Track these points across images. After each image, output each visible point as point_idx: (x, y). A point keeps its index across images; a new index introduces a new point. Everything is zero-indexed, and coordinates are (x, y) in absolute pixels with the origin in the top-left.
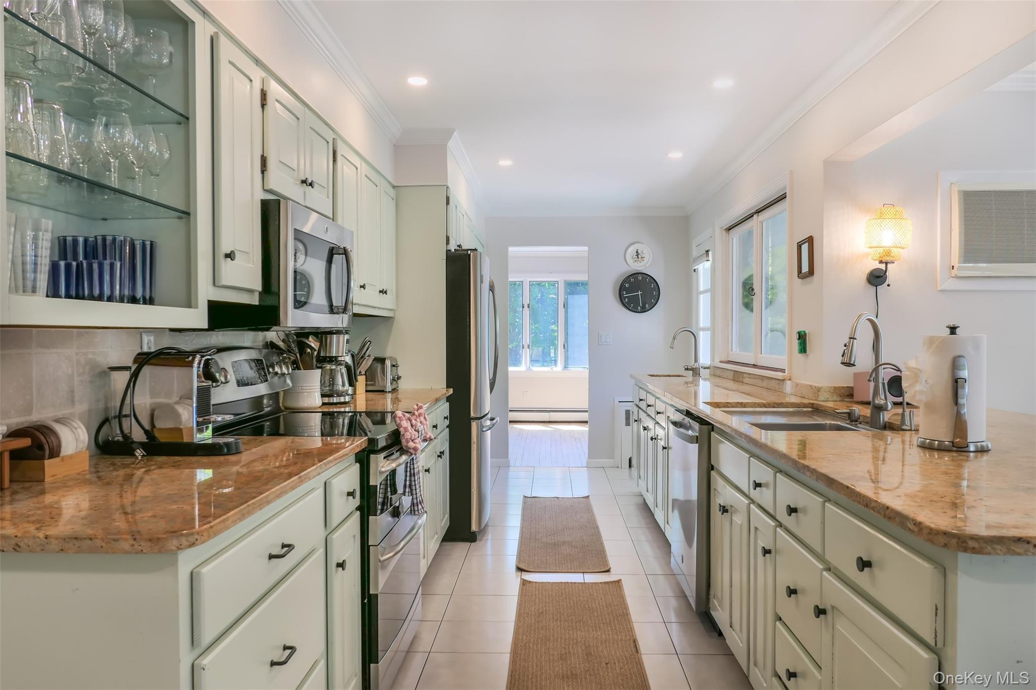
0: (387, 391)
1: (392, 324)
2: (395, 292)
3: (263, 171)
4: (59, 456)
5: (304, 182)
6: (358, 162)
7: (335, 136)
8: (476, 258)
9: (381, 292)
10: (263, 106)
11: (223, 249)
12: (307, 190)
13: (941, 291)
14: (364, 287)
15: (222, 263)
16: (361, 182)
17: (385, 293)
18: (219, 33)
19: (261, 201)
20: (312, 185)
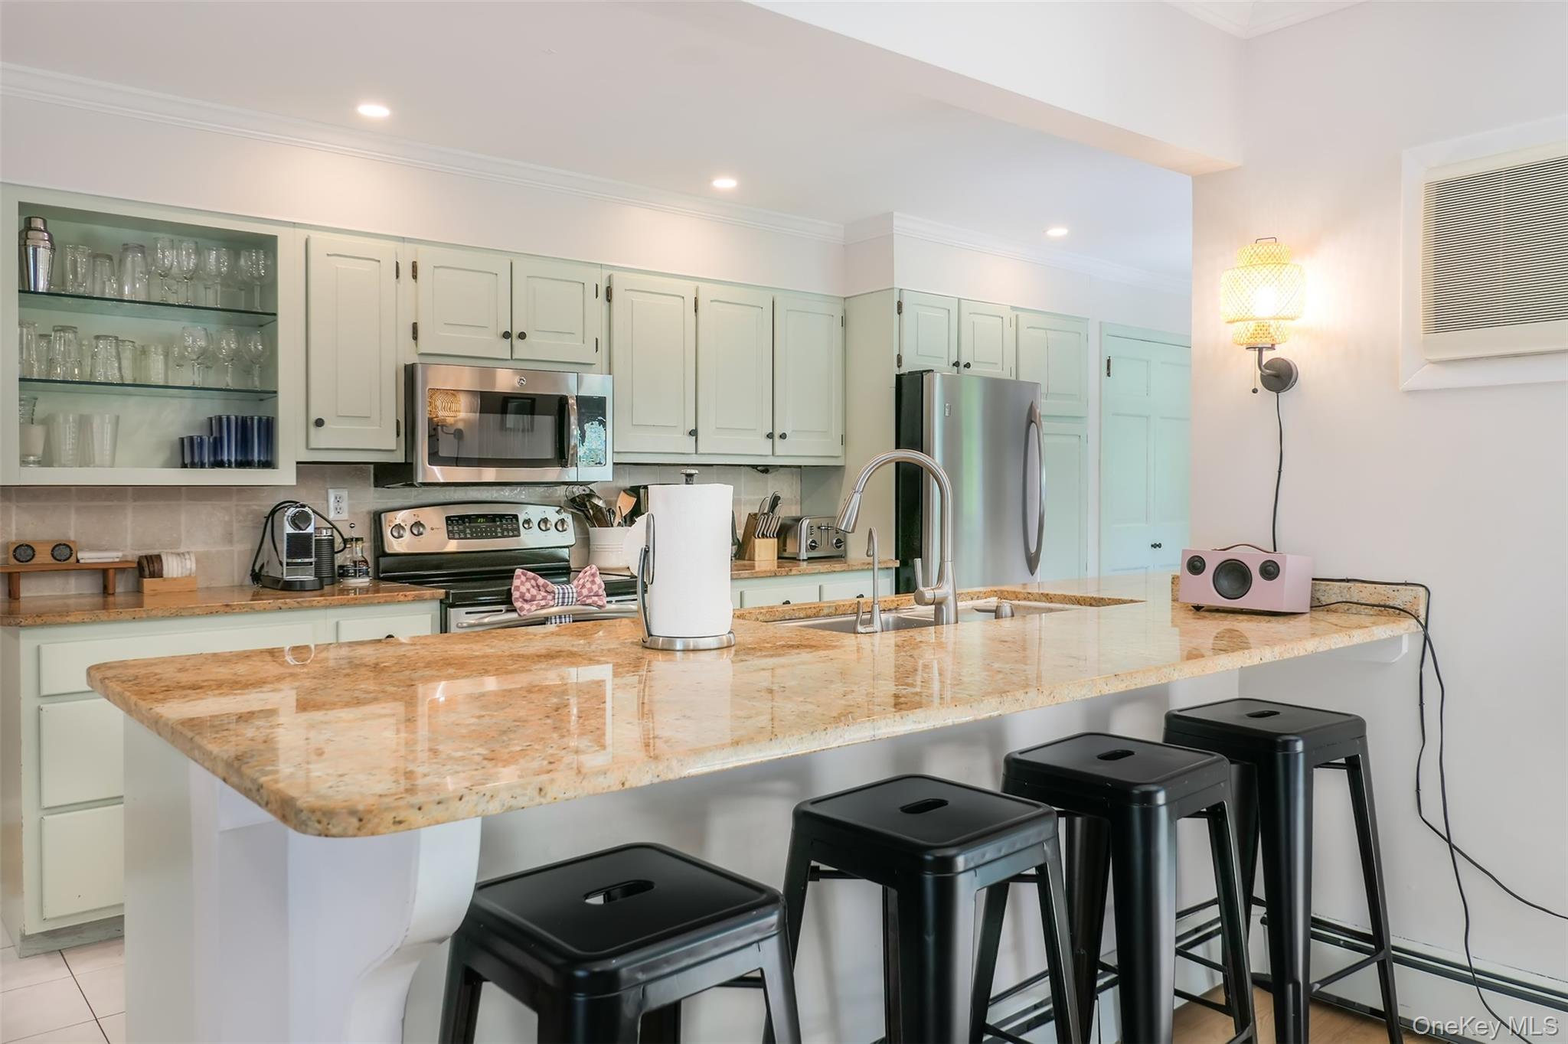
0: (801, 558)
1: (843, 476)
2: (836, 432)
3: (415, 338)
4: (162, 577)
5: (507, 335)
6: (688, 289)
7: (610, 272)
8: (931, 382)
9: (770, 436)
10: (415, 277)
11: (314, 417)
12: (517, 342)
13: (1409, 392)
14: (694, 433)
15: (313, 429)
16: (696, 311)
17: (783, 436)
18: (314, 235)
19: (406, 366)
20: (522, 336)
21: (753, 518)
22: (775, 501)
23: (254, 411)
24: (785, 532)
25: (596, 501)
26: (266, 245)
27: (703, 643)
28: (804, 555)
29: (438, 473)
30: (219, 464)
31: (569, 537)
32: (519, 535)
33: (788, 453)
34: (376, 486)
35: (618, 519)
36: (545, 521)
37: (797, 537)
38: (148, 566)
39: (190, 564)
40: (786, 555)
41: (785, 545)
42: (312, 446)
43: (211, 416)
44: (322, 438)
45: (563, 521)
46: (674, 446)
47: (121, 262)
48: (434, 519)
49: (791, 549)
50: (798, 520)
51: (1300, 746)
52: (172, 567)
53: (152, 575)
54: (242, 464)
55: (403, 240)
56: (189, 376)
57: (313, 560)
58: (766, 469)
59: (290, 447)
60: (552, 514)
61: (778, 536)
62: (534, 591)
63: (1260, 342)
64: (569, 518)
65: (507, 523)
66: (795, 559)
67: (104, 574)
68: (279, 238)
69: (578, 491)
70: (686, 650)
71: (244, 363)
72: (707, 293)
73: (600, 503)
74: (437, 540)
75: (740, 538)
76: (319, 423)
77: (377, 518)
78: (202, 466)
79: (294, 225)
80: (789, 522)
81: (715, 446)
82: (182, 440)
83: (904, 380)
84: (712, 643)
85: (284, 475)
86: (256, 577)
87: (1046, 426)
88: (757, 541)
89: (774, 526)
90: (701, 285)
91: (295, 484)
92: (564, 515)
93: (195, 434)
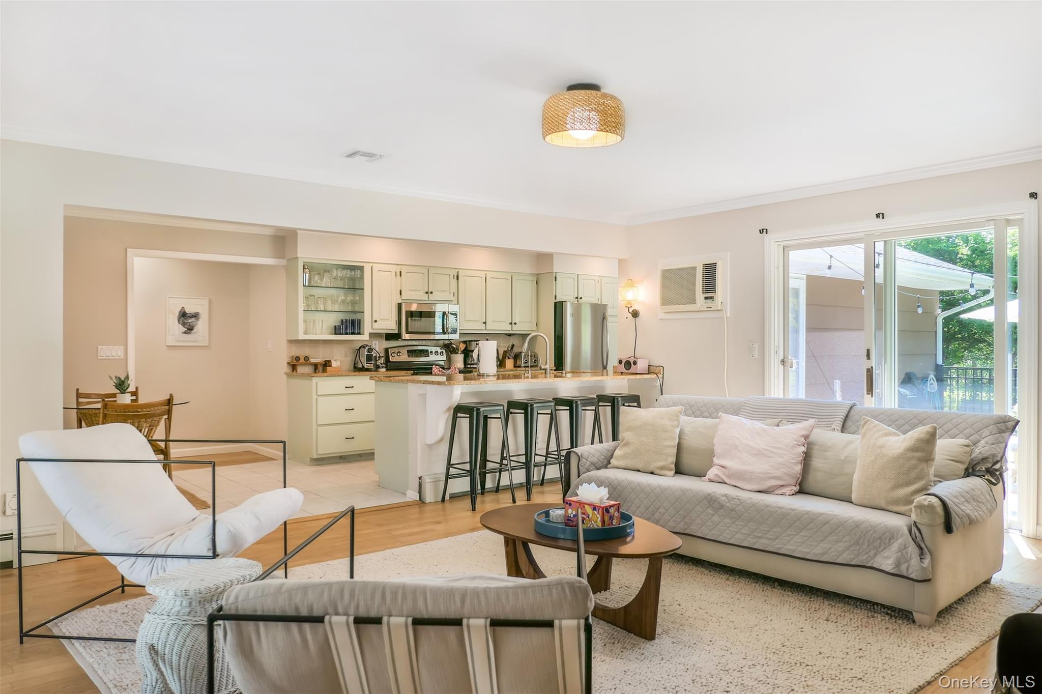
2: (534, 322)
3: (401, 295)
4: (331, 366)
5: (427, 293)
6: (483, 274)
7: (458, 270)
8: (566, 305)
9: (511, 323)
10: (401, 276)
11: (374, 320)
12: (430, 295)
13: (660, 319)
14: (485, 323)
15: (374, 323)
16: (486, 281)
17: (515, 324)
18: (374, 265)
19: (398, 304)
20: (431, 293)
21: (505, 352)
22: (513, 346)
23: (356, 317)
24: (517, 357)
25: (453, 345)
26: (361, 269)
27: (490, 375)
28: (523, 365)
29: (407, 336)
30: (347, 334)
31: (444, 358)
32: (429, 356)
33: (517, 329)
34: (386, 340)
35: (460, 352)
36: (437, 352)
37: (520, 359)
38: (327, 364)
39: (339, 363)
40: (517, 365)
41: (516, 361)
42: (374, 328)
43: (342, 319)
44: (376, 326)
45: (442, 352)
46: (478, 327)
47: (323, 275)
48: (404, 351)
49: (518, 363)
50: (521, 353)
51: (620, 399)
52: (334, 364)
53: (329, 366)
54: (353, 333)
55: (397, 264)
56: (336, 308)
57: (373, 362)
58: (510, 335)
59: (367, 328)
60: (439, 349)
61: (514, 359)
62: (439, 372)
63: (629, 306)
64: (444, 352)
65: (425, 353)
66: (520, 367)
67: (316, 366)
68: (365, 267)
69: (447, 342)
70: (487, 376)
71: (353, 303)
72: (489, 275)
73: (454, 346)
74: (404, 357)
75: (501, 359)
76: (376, 321)
77: (387, 350)
78: (343, 334)
79: (368, 262)
80: (518, 353)
81: (492, 327)
82: (335, 327)
83: (557, 304)
84: (493, 375)
85: (365, 337)
86: (355, 367)
87: (609, 319)
88: (507, 360)
89: (513, 355)
90: (487, 272)
91: (368, 339)
92: (442, 350)
93: (337, 325)
